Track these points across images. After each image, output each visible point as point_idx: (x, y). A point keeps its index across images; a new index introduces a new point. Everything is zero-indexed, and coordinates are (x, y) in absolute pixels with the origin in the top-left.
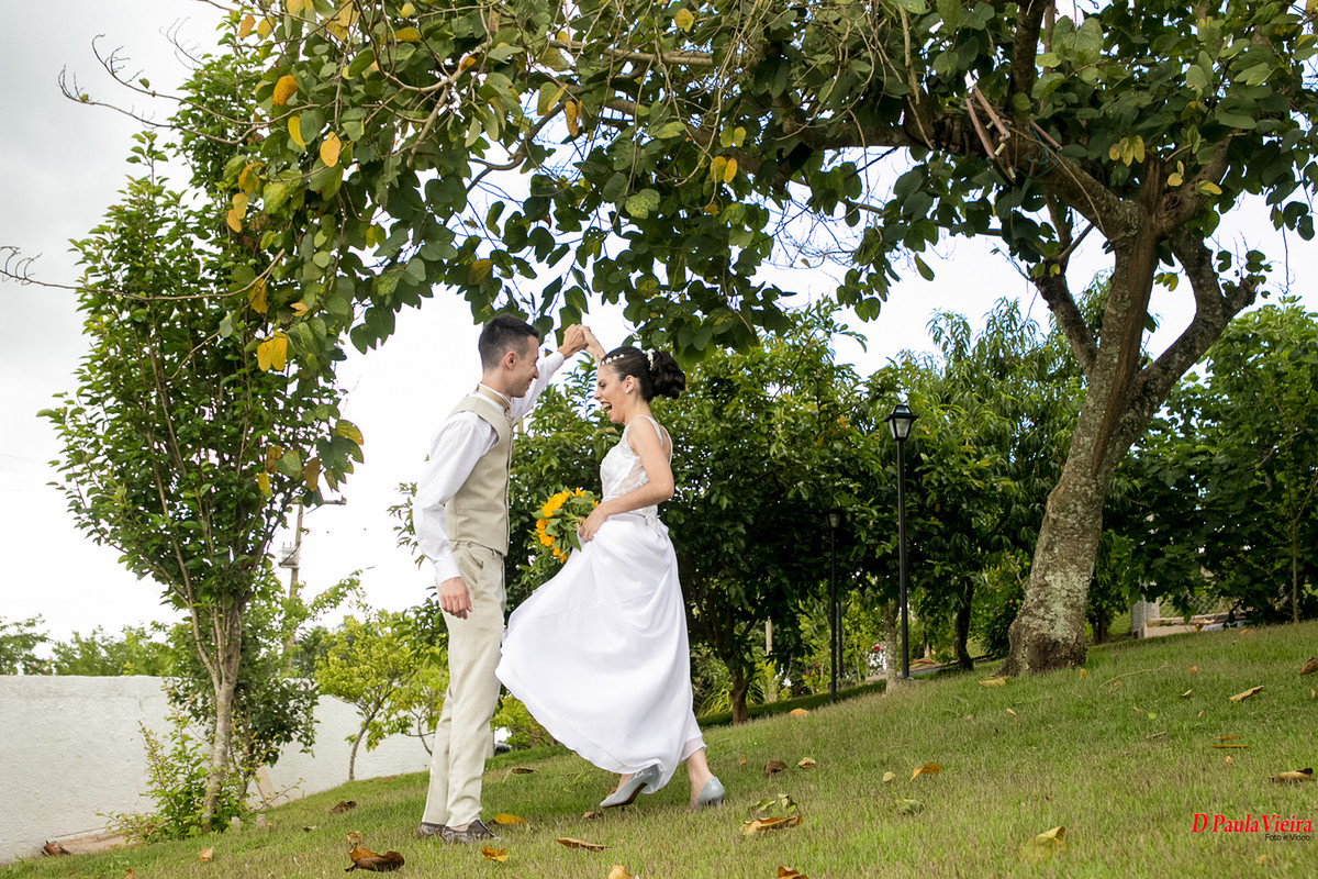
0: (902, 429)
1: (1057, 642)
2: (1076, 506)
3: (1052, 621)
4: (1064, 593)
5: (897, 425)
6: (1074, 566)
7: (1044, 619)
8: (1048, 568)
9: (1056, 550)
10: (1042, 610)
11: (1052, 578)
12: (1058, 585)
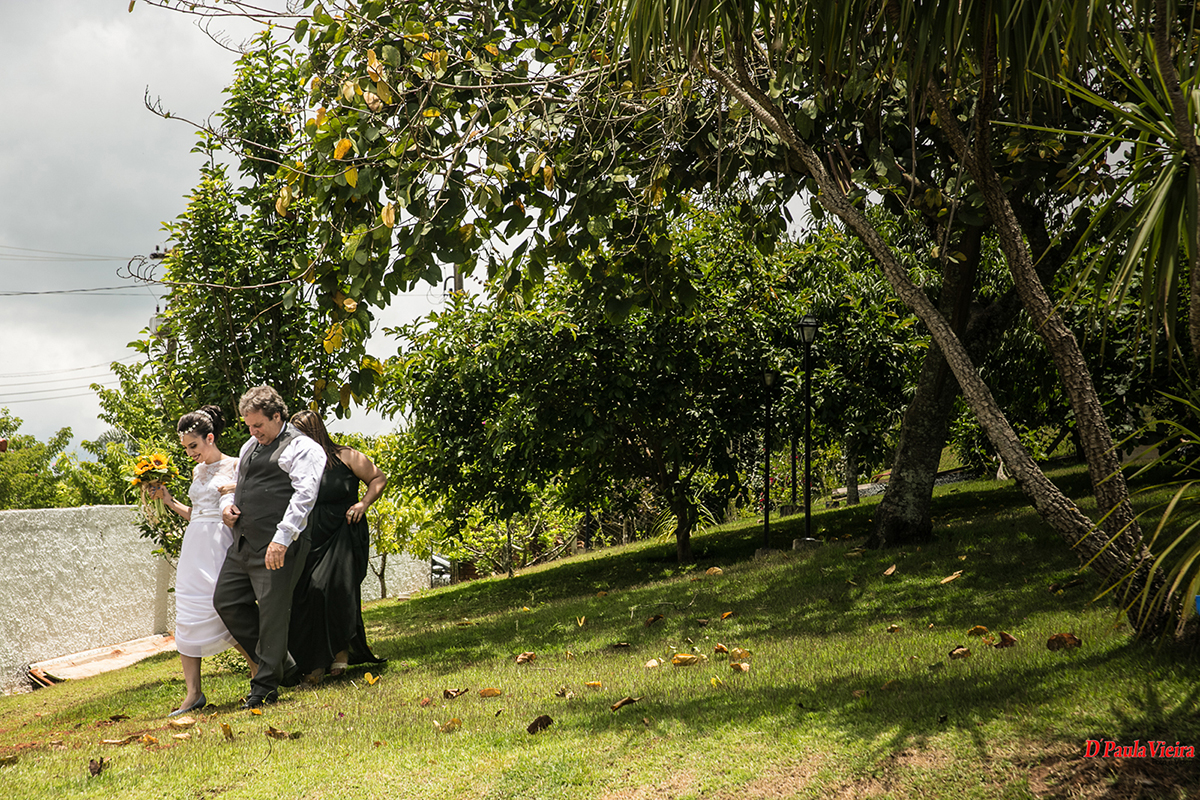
0: (809, 335)
1: (906, 523)
2: (923, 421)
3: (903, 507)
4: (914, 486)
5: (805, 332)
6: (923, 466)
7: (898, 505)
8: (903, 467)
9: (910, 453)
10: (897, 498)
11: (905, 474)
12: (910, 480)
